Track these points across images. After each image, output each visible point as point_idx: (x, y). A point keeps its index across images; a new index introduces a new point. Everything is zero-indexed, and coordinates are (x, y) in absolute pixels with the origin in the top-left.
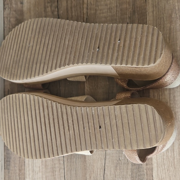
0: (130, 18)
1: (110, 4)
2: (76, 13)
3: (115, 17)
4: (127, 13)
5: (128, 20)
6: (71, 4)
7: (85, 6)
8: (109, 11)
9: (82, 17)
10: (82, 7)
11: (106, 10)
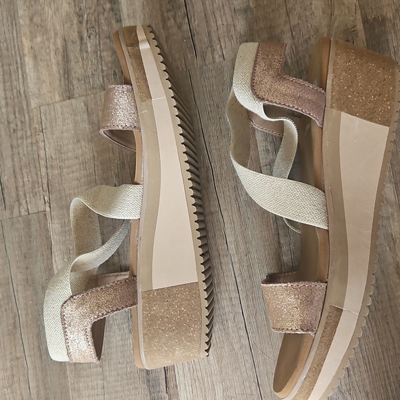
0: (117, 176)
1: (82, 155)
2: (30, 177)
3: (94, 177)
4: (113, 168)
5: (115, 180)
6: (20, 162)
7: (43, 163)
8: (82, 166)
9: (40, 183)
10: (37, 165)
11: (78, 167)
